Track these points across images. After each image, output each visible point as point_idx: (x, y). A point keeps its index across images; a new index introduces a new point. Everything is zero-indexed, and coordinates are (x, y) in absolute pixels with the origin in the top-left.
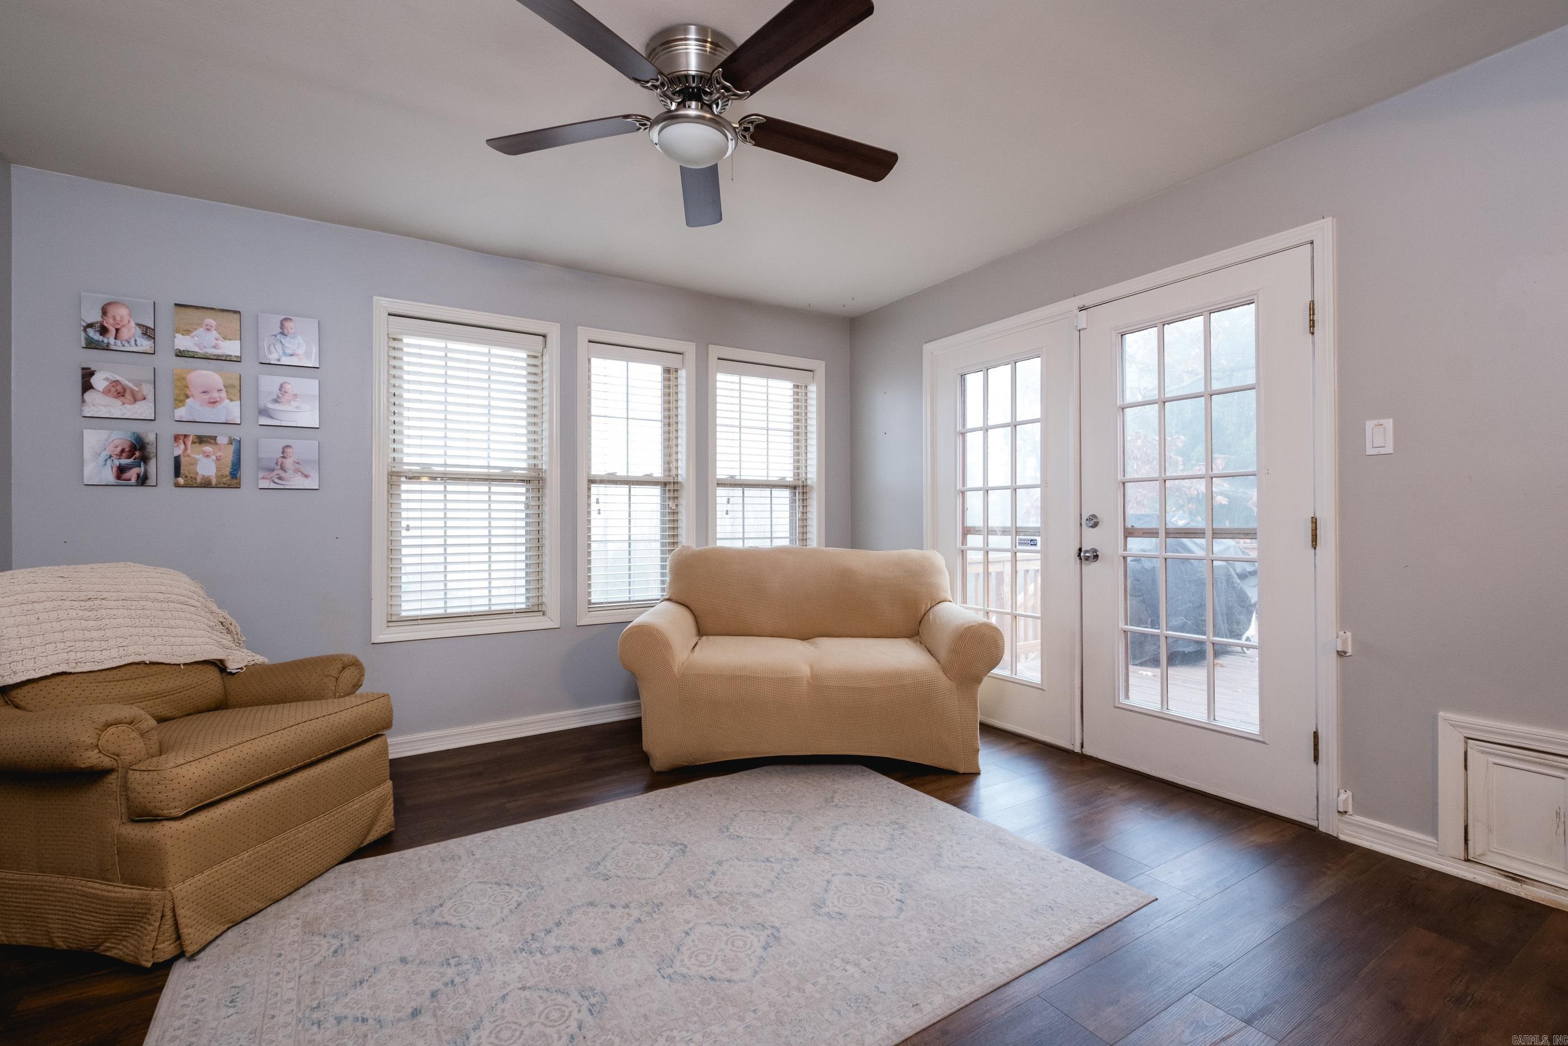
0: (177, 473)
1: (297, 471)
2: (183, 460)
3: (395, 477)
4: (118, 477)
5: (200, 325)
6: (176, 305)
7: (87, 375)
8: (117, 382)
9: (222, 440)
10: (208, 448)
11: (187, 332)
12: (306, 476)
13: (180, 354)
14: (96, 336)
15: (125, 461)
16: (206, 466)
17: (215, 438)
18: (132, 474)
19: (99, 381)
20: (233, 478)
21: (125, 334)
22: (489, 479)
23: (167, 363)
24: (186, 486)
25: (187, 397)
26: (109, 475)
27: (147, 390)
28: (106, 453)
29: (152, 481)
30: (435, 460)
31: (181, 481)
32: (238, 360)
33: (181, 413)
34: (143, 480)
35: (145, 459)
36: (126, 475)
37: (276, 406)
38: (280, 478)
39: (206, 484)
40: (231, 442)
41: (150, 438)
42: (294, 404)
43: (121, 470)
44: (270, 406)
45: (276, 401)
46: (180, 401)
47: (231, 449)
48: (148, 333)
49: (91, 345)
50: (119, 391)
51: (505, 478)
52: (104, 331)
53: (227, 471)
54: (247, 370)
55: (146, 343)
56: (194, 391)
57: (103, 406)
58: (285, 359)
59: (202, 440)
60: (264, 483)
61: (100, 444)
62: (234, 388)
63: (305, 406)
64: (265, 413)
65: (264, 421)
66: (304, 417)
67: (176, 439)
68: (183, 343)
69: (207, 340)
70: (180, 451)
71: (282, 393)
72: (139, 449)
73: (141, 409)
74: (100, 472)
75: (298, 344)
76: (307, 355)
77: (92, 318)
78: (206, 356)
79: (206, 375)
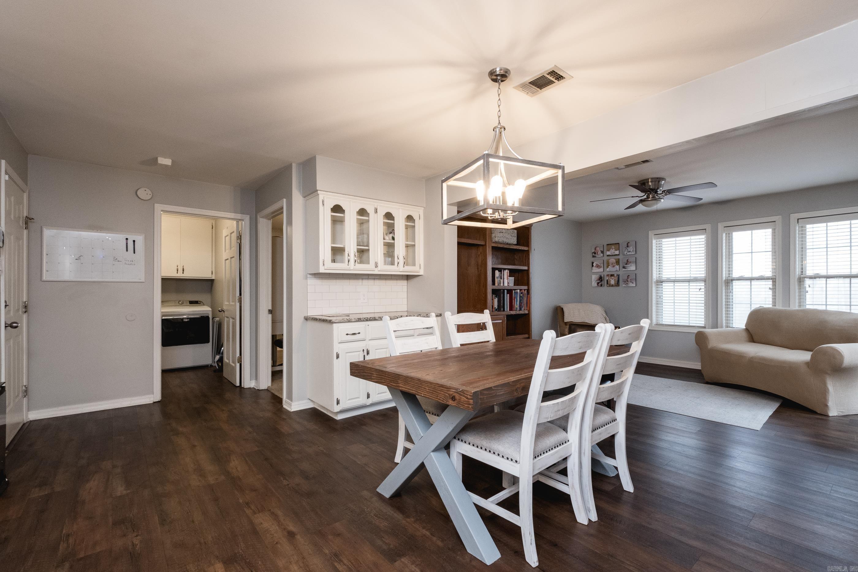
0: (607, 284)
1: (631, 282)
2: (608, 280)
4: (597, 285)
5: (611, 248)
6: (607, 245)
7: (593, 263)
8: (597, 264)
9: (615, 275)
10: (613, 277)
11: (609, 250)
12: (633, 283)
13: (608, 256)
14: (594, 255)
15: (599, 281)
16: (612, 282)
17: (614, 275)
18: (600, 284)
19: (594, 265)
20: (618, 284)
21: (598, 253)
22: (689, 281)
23: (606, 258)
24: (609, 286)
25: (609, 266)
26: (596, 285)
27: (602, 265)
28: (595, 280)
29: (603, 285)
31: (608, 285)
32: (619, 255)
33: (608, 269)
34: (601, 285)
35: (602, 281)
36: (599, 284)
37: (626, 266)
38: (627, 284)
39: (612, 286)
40: (617, 275)
41: (603, 276)
42: (630, 264)
43: (598, 283)
44: (625, 266)
45: (626, 264)
46: (608, 267)
48: (602, 252)
49: (593, 257)
50: (598, 266)
52: (595, 253)
53: (616, 283)
54: (620, 257)
55: (602, 255)
56: (610, 264)
57: (595, 270)
58: (628, 253)
59: (612, 275)
60: (624, 285)
61: (594, 278)
62: (618, 262)
63: (633, 265)
64: (624, 267)
65: (624, 270)
66: (632, 267)
67: (607, 275)
68: (608, 253)
69: (613, 251)
70: (607, 279)
71: (627, 262)
72: (601, 279)
73: (601, 270)
74: (594, 284)
75: (631, 249)
76: (633, 251)
77: (593, 251)
78: (612, 255)
79: (613, 260)
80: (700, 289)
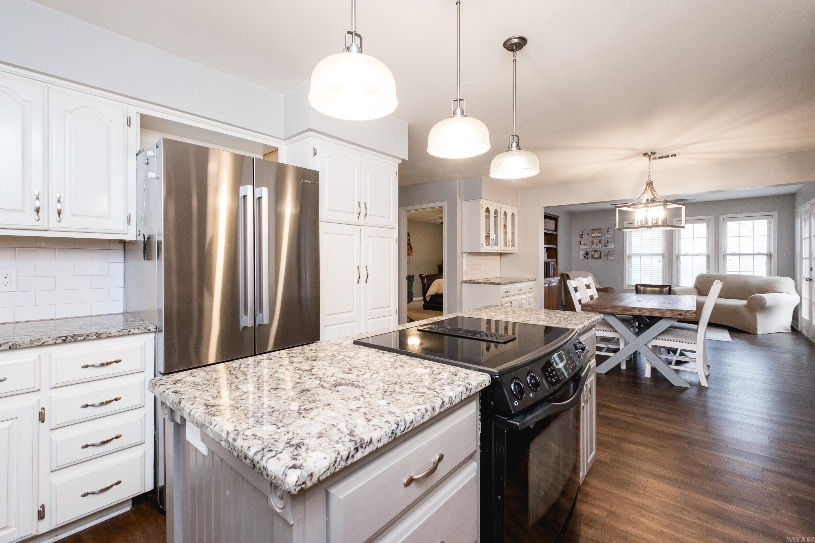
0: (592, 257)
1: (610, 256)
2: (593, 255)
3: (630, 256)
5: (595, 232)
6: (592, 229)
7: (581, 242)
9: (598, 251)
10: (596, 253)
11: (593, 233)
12: (612, 257)
13: (592, 237)
14: (582, 236)
15: (585, 255)
16: (596, 256)
19: (582, 243)
20: (600, 257)
21: (585, 235)
22: (651, 256)
23: (591, 239)
24: (593, 259)
26: (583, 258)
27: (588, 244)
29: (589, 258)
30: (639, 253)
32: (601, 237)
33: (593, 247)
34: (587, 258)
35: (588, 255)
37: (607, 244)
38: (607, 257)
39: (596, 258)
40: (600, 251)
41: (588, 251)
43: (585, 257)
45: (607, 243)
46: (592, 245)
47: (600, 252)
48: (588, 234)
49: (581, 237)
50: (584, 244)
51: (656, 255)
52: (582, 235)
54: (602, 238)
55: (588, 236)
56: (594, 243)
57: (582, 247)
58: (608, 236)
59: (595, 251)
60: (605, 258)
61: (582, 253)
62: (600, 242)
63: (611, 244)
64: (605, 246)
65: (605, 247)
66: (612, 246)
67: (592, 251)
68: (593, 235)
69: (596, 234)
70: (592, 253)
71: (608, 242)
72: (587, 253)
73: (587, 247)
74: (582, 257)
75: (610, 233)
76: (612, 234)
77: (581, 233)
78: (596, 237)
79: (596, 240)
80: (660, 261)
